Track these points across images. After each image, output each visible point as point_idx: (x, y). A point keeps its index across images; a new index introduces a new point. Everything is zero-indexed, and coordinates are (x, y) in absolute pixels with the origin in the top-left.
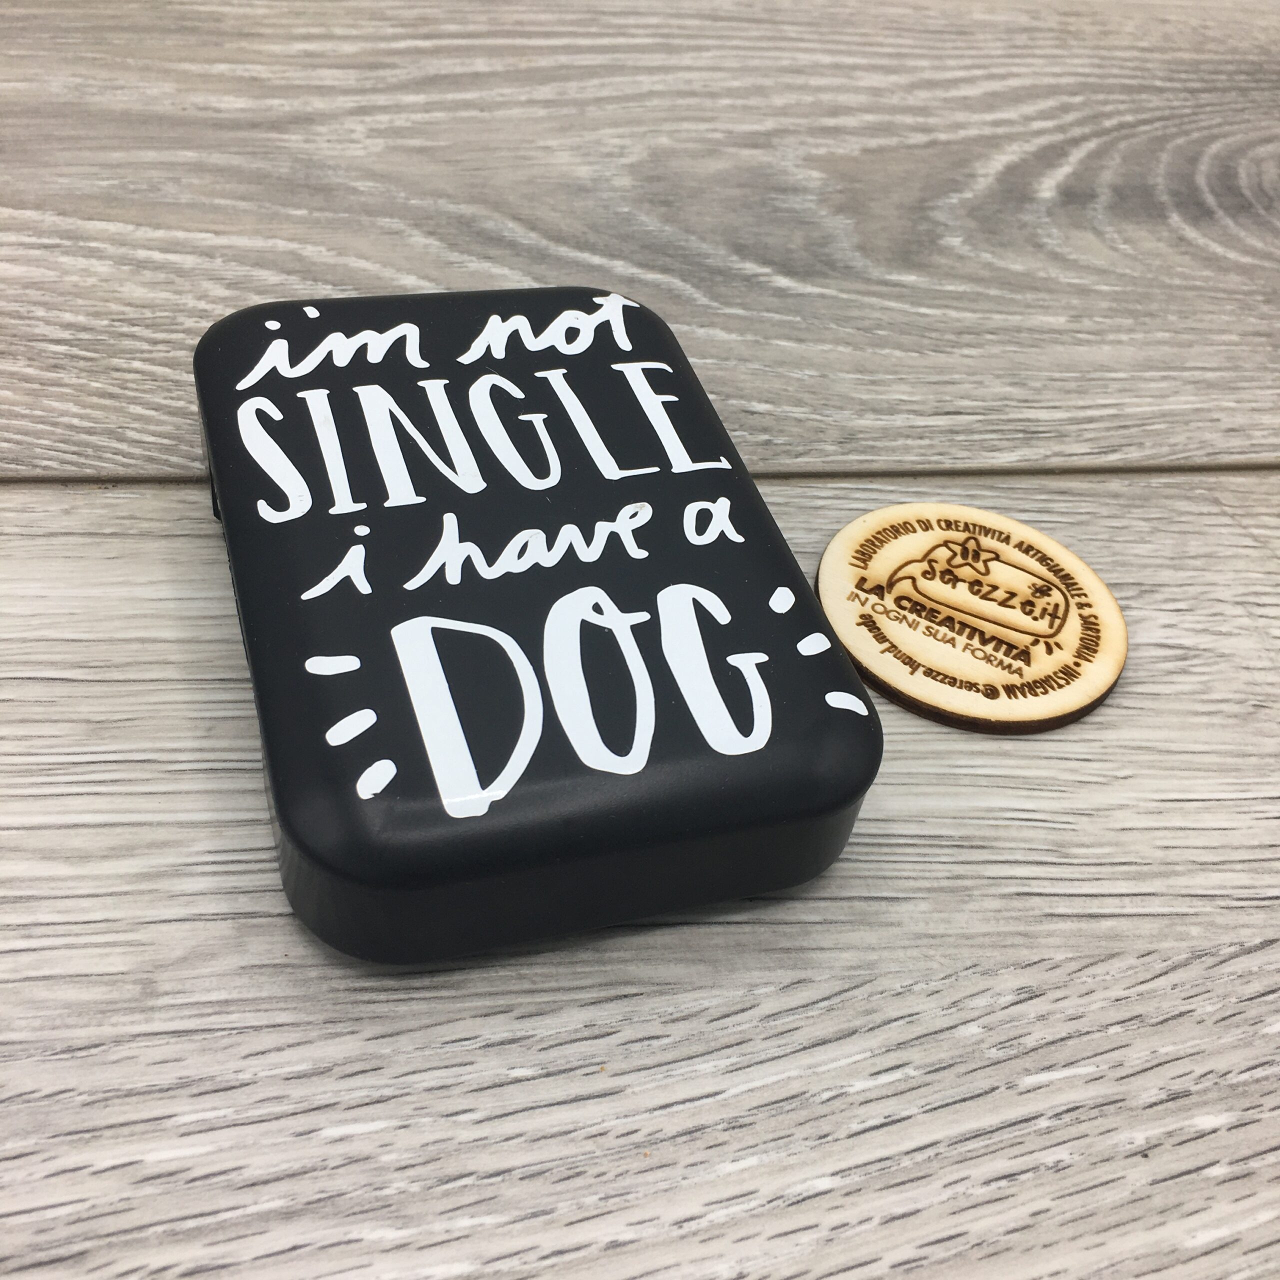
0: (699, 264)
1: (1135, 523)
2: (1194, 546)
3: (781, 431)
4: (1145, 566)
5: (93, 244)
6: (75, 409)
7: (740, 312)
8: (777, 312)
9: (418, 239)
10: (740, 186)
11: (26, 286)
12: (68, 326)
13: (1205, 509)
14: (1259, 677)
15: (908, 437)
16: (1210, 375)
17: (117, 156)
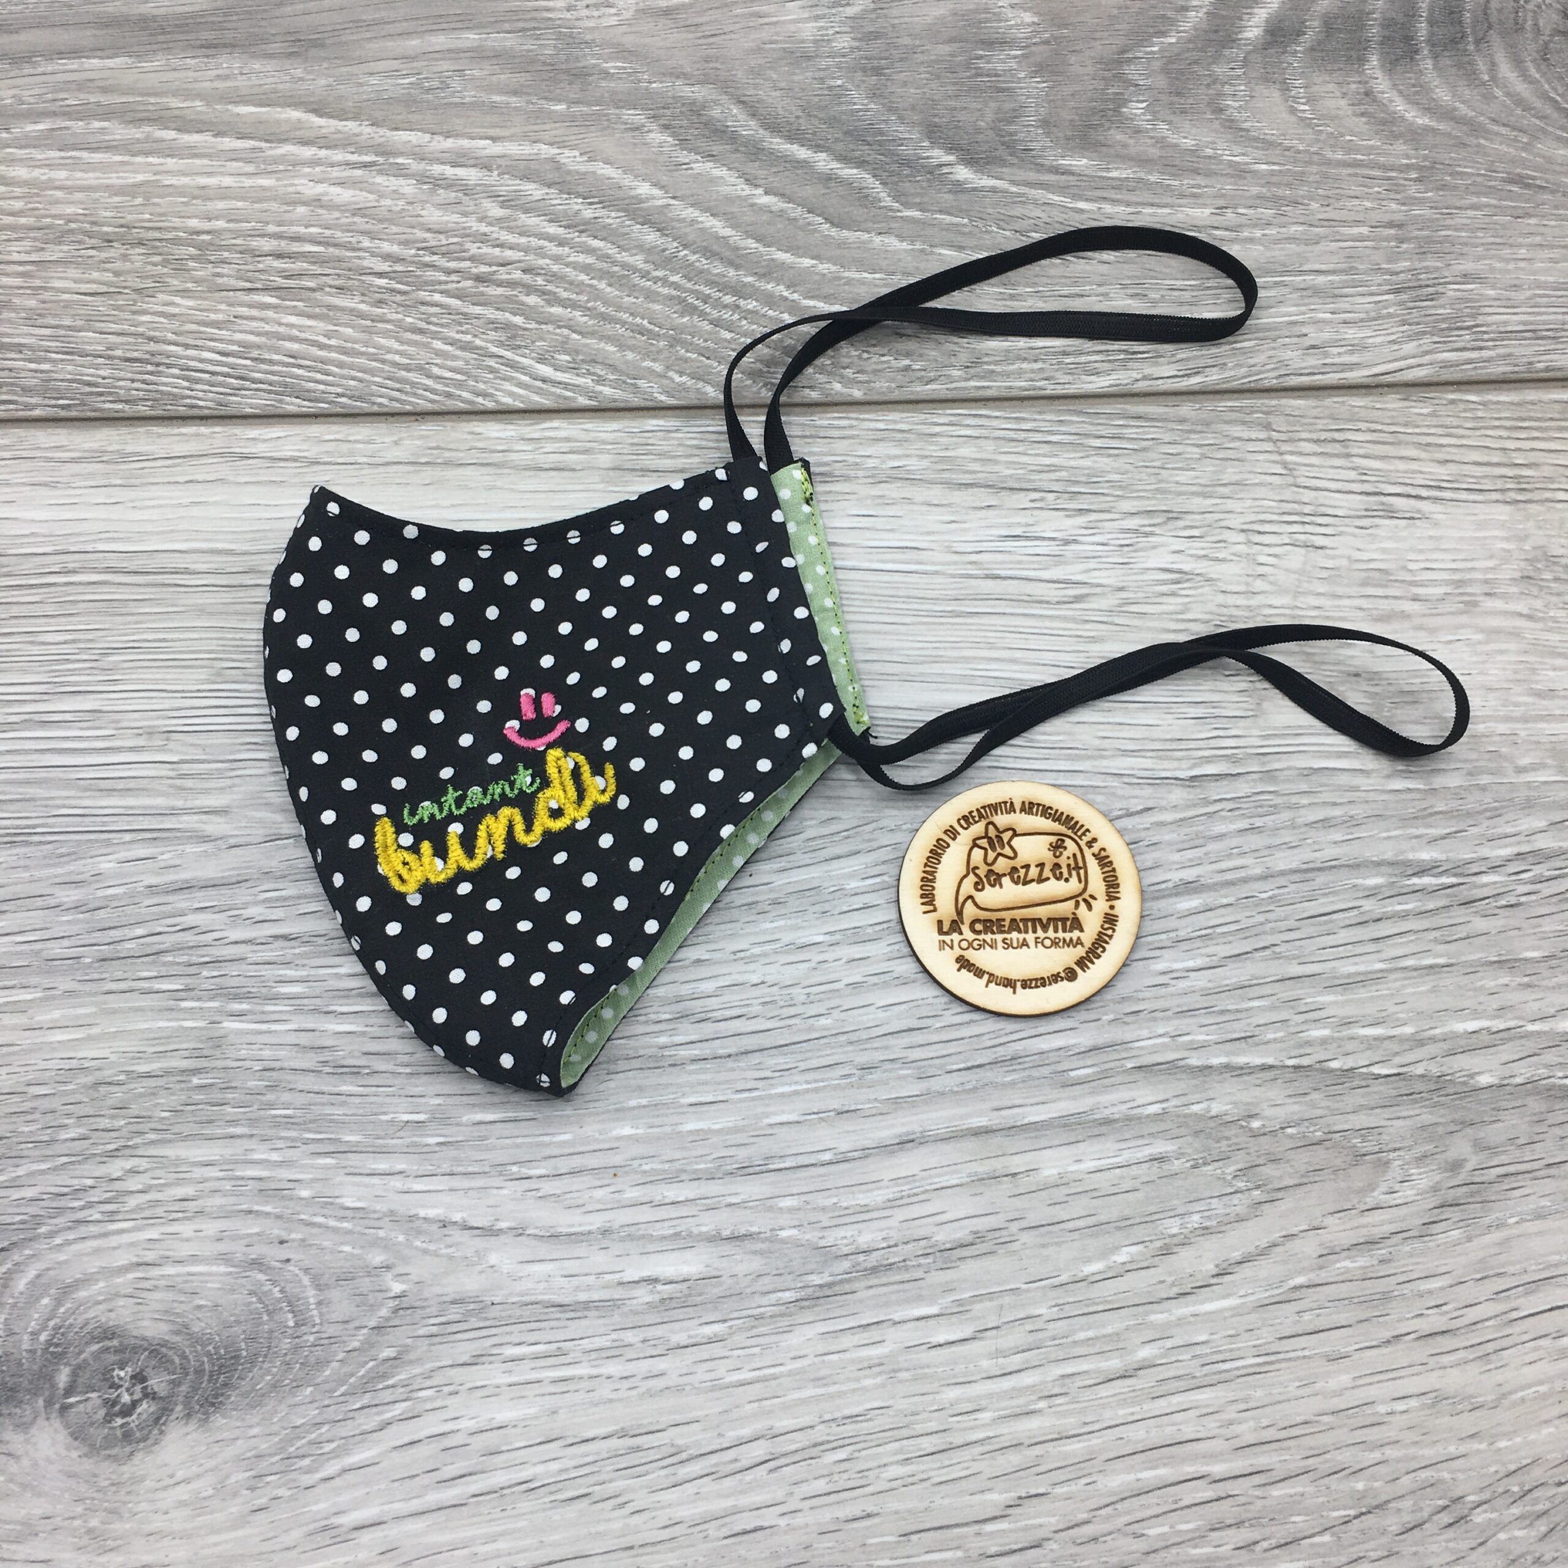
0: (893, 154)
1: (1189, 449)
2: (1231, 473)
3: (921, 355)
4: (1180, 494)
5: (400, 160)
6: (396, 346)
7: (916, 214)
8: (950, 214)
9: (657, 136)
10: (951, 40)
11: (354, 215)
12: (387, 257)
13: (1253, 436)
14: (1231, 600)
15: (1025, 359)
16: (1321, 279)
17: (413, 44)
